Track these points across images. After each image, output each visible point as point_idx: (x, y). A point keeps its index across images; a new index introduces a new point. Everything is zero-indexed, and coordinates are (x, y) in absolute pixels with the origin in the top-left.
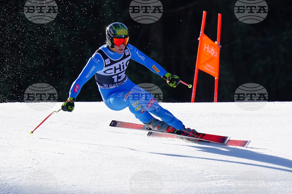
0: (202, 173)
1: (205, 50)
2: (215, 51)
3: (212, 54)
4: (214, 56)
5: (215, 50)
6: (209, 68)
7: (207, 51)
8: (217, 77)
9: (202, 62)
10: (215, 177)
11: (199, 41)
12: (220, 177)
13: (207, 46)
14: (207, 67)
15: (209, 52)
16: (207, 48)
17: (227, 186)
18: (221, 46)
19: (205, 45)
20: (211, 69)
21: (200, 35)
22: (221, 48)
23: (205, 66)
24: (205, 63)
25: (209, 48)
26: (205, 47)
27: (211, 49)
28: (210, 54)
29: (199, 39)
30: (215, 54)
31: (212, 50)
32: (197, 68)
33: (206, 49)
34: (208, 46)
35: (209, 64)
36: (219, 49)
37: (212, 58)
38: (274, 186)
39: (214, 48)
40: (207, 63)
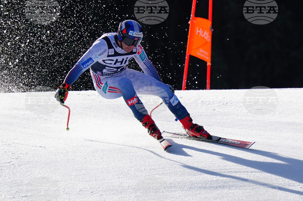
1: (197, 34)
3: (205, 38)
6: (202, 53)
7: (200, 35)
8: (209, 63)
9: (194, 47)
11: (189, 24)
13: (199, 30)
14: (200, 52)
15: (203, 36)
16: (200, 32)
19: (197, 28)
20: (205, 55)
21: (191, 18)
22: (213, 32)
23: (198, 52)
24: (198, 48)
25: (201, 31)
26: (198, 31)
27: (204, 32)
28: (203, 38)
29: (189, 22)
31: (206, 33)
32: (188, 53)
33: (199, 33)
34: (201, 29)
36: (211, 33)
37: (207, 42)
40: (201, 49)
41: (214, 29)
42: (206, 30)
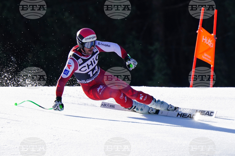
1: (203, 41)
2: (212, 42)
3: (209, 44)
4: (211, 46)
5: (212, 41)
6: (206, 57)
7: (205, 42)
8: (213, 65)
9: (200, 52)
13: (204, 38)
14: (205, 56)
15: (207, 43)
16: (205, 40)
18: (216, 38)
19: (203, 36)
20: (209, 58)
21: (199, 28)
23: (203, 56)
24: (203, 53)
25: (206, 39)
26: (203, 39)
27: (209, 40)
28: (207, 45)
29: (197, 32)
30: (211, 45)
31: (209, 41)
32: (195, 57)
33: (204, 41)
34: (206, 37)
35: (207, 54)
36: (215, 41)
37: (210, 48)
39: (211, 40)
40: (205, 53)
42: (210, 38)
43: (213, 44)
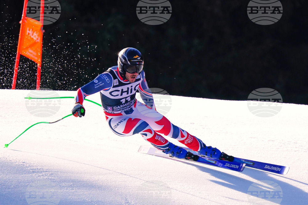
0: (23, 165)
1: (27, 34)
2: (38, 36)
3: (34, 38)
4: (37, 41)
5: (38, 34)
6: (31, 53)
7: (30, 36)
8: (39, 63)
9: (24, 47)
10: (37, 169)
11: (20, 24)
12: (42, 169)
13: (29, 30)
14: (29, 52)
16: (30, 32)
17: (50, 179)
18: (44, 31)
19: (28, 29)
20: (33, 55)
21: (22, 18)
22: (44, 33)
24: (27, 48)
25: (31, 33)
26: (28, 31)
27: (34, 33)
28: (32, 39)
29: (21, 22)
30: (37, 39)
31: (35, 34)
32: (19, 53)
33: (29, 34)
34: (31, 30)
35: (32, 50)
36: (42, 34)
37: (35, 43)
38: (99, 180)
39: (36, 33)
40: (29, 48)
41: (45, 30)
42: (36, 31)
43: (39, 38)
